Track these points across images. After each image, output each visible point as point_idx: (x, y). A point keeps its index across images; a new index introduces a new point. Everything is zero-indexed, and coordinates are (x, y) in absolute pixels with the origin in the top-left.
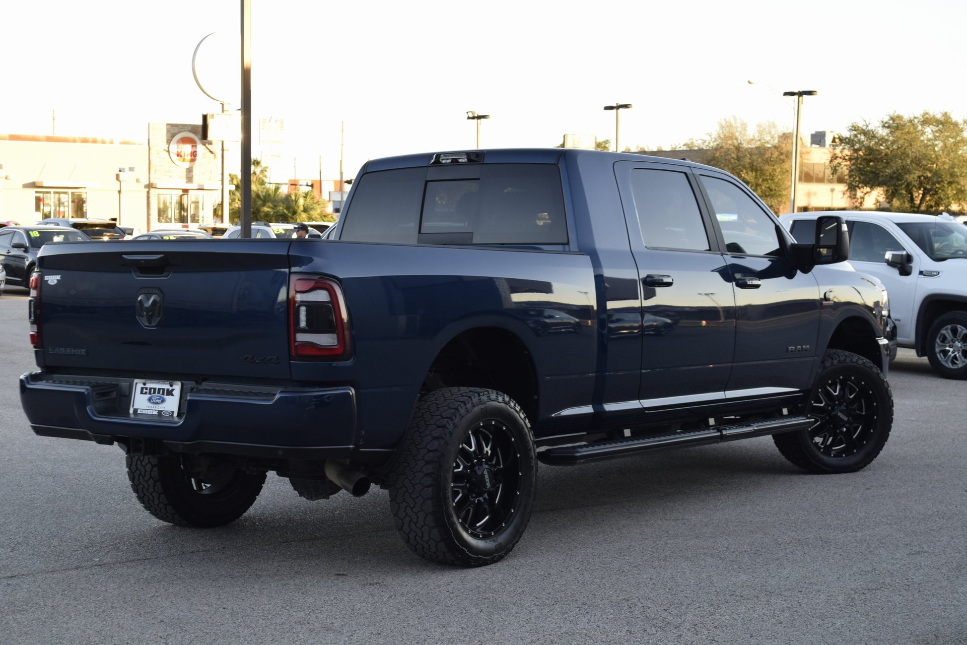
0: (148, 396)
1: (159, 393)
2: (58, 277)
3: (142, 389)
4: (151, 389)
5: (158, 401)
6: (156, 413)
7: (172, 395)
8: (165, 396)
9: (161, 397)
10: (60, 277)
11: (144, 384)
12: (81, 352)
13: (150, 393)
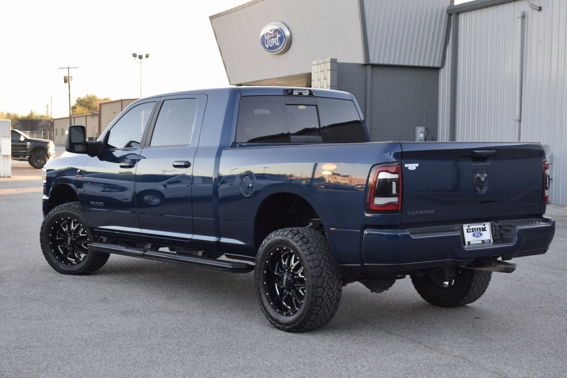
0: (472, 233)
1: (478, 230)
2: (417, 165)
3: (467, 230)
4: (472, 229)
5: (478, 235)
6: (481, 242)
7: (486, 230)
8: (482, 232)
9: (479, 233)
10: (418, 165)
11: (469, 227)
12: (431, 212)
13: (473, 231)
